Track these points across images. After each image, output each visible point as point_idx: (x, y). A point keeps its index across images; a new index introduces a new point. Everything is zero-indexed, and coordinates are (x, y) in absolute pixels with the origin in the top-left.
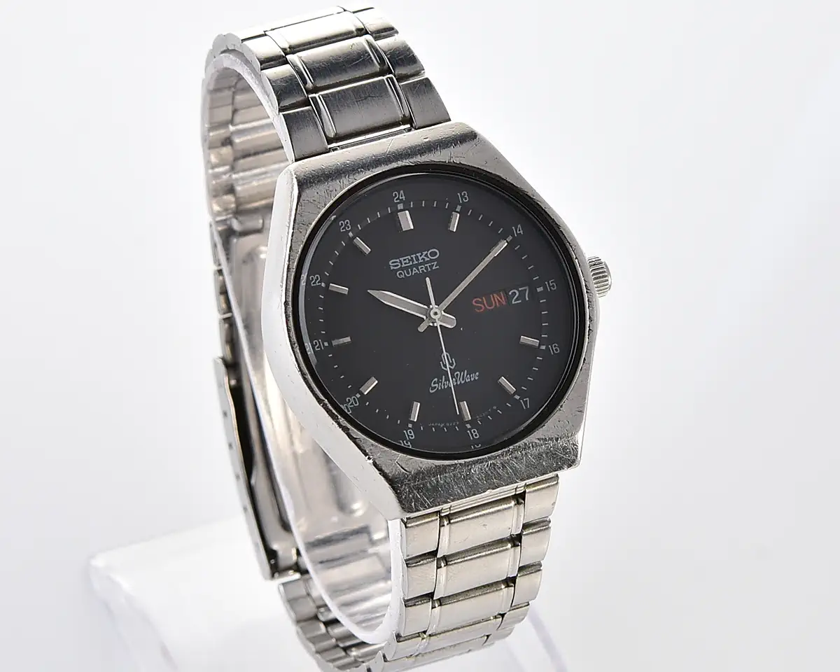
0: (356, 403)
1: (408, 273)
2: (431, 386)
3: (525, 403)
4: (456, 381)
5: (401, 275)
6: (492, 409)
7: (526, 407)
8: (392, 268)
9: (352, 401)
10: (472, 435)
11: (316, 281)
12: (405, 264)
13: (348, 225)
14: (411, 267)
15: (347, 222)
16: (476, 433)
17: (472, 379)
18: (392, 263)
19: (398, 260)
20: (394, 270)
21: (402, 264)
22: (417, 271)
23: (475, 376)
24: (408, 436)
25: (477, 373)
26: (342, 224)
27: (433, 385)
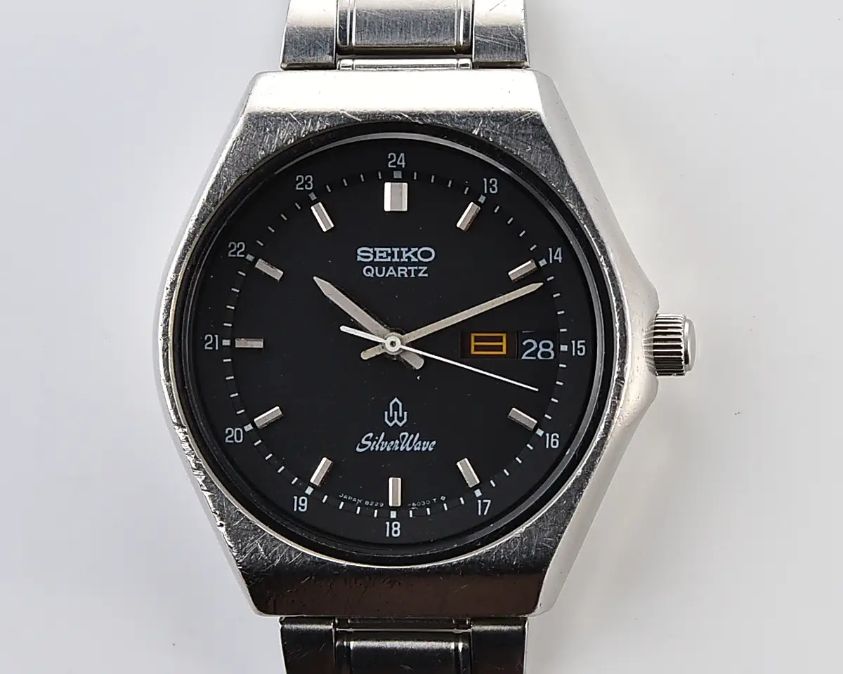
0: (239, 439)
1: (380, 273)
2: (360, 442)
3: (484, 505)
4: (400, 445)
5: (369, 273)
6: (439, 500)
7: (483, 512)
8: (359, 259)
9: (234, 433)
10: (391, 529)
11: (238, 249)
12: (381, 257)
13: (310, 182)
14: (387, 265)
15: (309, 179)
16: (398, 529)
17: (424, 449)
18: (362, 252)
19: (371, 250)
20: (360, 261)
21: (375, 257)
22: (394, 273)
23: (429, 446)
24: (298, 505)
25: (434, 443)
26: (300, 179)
27: (363, 442)
